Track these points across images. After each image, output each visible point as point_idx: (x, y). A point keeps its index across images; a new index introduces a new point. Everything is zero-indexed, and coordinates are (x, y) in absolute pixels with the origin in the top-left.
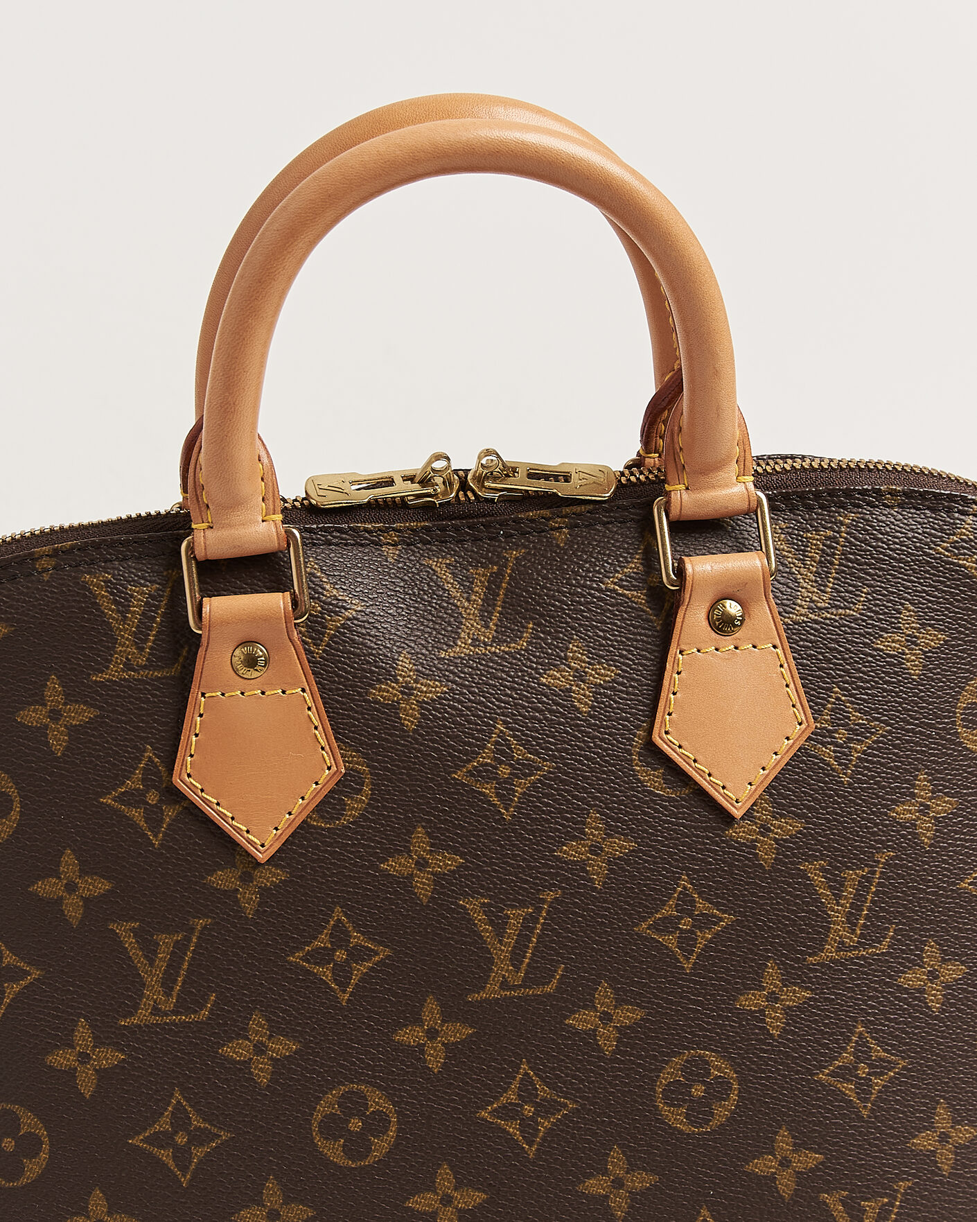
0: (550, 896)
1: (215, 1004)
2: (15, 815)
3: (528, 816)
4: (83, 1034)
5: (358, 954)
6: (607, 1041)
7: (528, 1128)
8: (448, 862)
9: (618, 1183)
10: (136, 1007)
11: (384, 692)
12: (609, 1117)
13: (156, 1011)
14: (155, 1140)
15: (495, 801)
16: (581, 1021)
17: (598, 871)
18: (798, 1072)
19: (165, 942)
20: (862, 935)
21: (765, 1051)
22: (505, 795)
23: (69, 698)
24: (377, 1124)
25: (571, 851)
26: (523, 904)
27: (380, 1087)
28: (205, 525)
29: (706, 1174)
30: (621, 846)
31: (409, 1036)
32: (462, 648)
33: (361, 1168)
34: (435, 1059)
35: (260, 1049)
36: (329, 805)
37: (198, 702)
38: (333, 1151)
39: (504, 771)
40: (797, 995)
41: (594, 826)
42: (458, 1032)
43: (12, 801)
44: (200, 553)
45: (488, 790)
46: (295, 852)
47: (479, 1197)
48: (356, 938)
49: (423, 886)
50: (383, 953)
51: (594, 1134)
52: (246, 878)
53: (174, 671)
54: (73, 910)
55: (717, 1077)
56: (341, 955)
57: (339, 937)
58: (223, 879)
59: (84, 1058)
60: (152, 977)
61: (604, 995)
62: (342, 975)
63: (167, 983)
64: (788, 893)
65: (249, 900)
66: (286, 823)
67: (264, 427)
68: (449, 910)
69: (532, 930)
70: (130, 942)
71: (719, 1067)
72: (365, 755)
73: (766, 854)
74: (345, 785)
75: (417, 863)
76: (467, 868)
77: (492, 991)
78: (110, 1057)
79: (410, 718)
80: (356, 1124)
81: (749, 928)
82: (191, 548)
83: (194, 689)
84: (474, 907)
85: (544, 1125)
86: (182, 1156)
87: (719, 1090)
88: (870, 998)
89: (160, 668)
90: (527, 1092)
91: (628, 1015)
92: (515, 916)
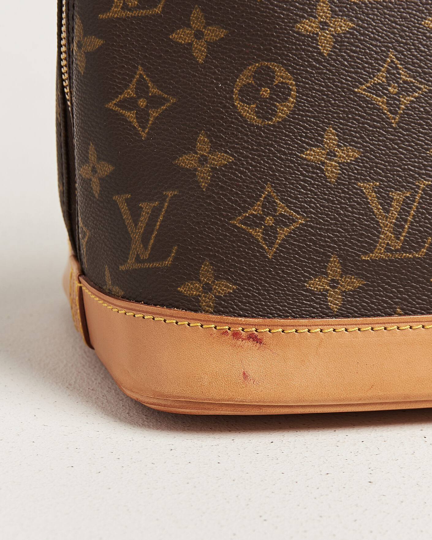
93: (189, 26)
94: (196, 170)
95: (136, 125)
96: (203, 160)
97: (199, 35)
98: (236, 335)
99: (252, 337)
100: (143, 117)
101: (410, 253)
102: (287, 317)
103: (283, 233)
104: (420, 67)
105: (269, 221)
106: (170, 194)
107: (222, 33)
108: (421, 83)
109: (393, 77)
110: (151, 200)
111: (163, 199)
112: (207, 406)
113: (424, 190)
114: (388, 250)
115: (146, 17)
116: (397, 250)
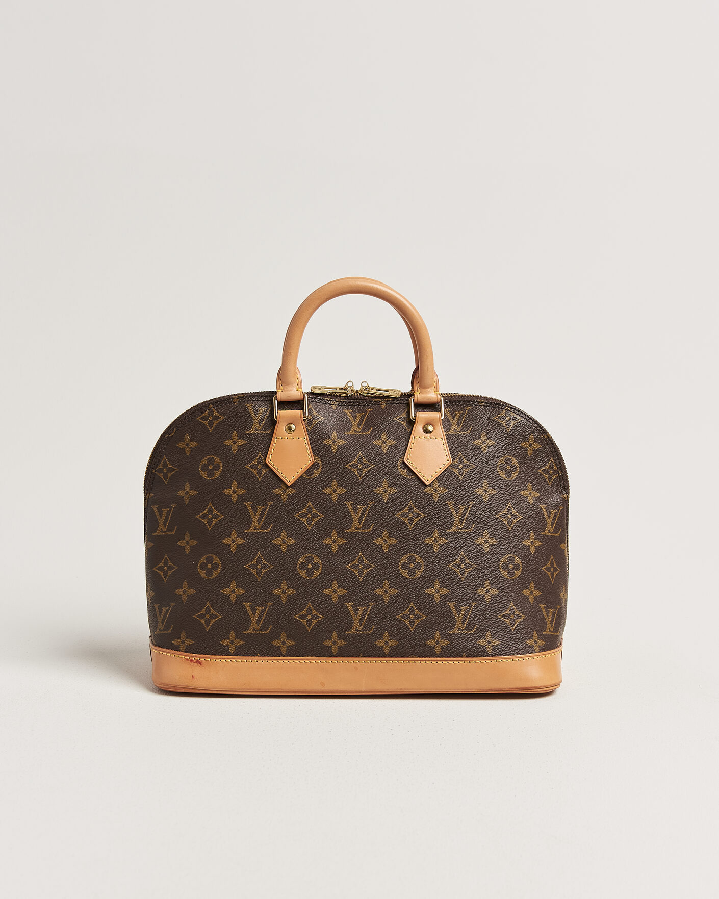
0: (371, 503)
1: (272, 527)
2: (220, 470)
3: (366, 479)
4: (234, 534)
5: (314, 516)
6: (386, 548)
7: (361, 571)
8: (342, 491)
9: (386, 592)
10: (250, 527)
11: (327, 442)
12: (385, 571)
13: (255, 528)
14: (251, 566)
15: (357, 474)
16: (378, 541)
17: (385, 497)
18: (442, 564)
19: (260, 508)
20: (464, 526)
21: (433, 556)
22: (360, 472)
23: (239, 438)
24: (316, 567)
25: (378, 491)
26: (363, 505)
27: (318, 556)
28: (281, 390)
29: (413, 592)
30: (392, 490)
31: (328, 541)
32: (351, 433)
33: (311, 579)
34: (334, 549)
35: (284, 541)
36: (309, 471)
37: (274, 440)
38: (303, 574)
39: (360, 466)
40: (443, 541)
41: (385, 484)
42: (342, 541)
43: (220, 466)
44: (279, 399)
45: (355, 471)
46: (299, 485)
47: (345, 592)
48: (314, 511)
49: (334, 497)
50: (322, 516)
51: (380, 576)
52: (284, 491)
53: (269, 432)
54: (234, 498)
55: (417, 562)
56: (309, 516)
57: (310, 510)
58: (277, 491)
59: (233, 541)
60: (255, 519)
61: (385, 534)
62: (309, 521)
63: (259, 521)
64: (442, 510)
65: (284, 498)
66: (297, 476)
67: (299, 364)
68: (341, 505)
69: (365, 512)
70: (249, 508)
71: (418, 559)
72: (321, 459)
73: (436, 497)
74: (314, 466)
75: (333, 490)
76: (347, 493)
77: (352, 530)
78: (241, 541)
79: (334, 449)
80: (310, 566)
81: (430, 519)
82: (276, 397)
83: (274, 436)
84: (349, 504)
85: (365, 571)
86: (259, 572)
87: (418, 566)
88: (466, 545)
89: (265, 431)
90: (361, 561)
91: (392, 541)
92: (361, 508)
93: (184, 539)
94: (182, 595)
95: (163, 577)
96: (185, 592)
97: (187, 543)
98: (191, 661)
99: (198, 662)
100: (165, 574)
101: (263, 631)
102: (212, 655)
103: (213, 621)
104: (270, 558)
105: (208, 616)
106: (172, 604)
107: (196, 542)
108: (270, 564)
109: (259, 561)
110: (166, 607)
111: (170, 606)
112: (178, 688)
113: (269, 606)
114: (254, 630)
115: (169, 535)
116: (258, 630)
